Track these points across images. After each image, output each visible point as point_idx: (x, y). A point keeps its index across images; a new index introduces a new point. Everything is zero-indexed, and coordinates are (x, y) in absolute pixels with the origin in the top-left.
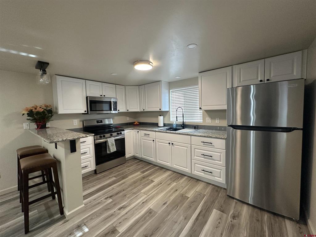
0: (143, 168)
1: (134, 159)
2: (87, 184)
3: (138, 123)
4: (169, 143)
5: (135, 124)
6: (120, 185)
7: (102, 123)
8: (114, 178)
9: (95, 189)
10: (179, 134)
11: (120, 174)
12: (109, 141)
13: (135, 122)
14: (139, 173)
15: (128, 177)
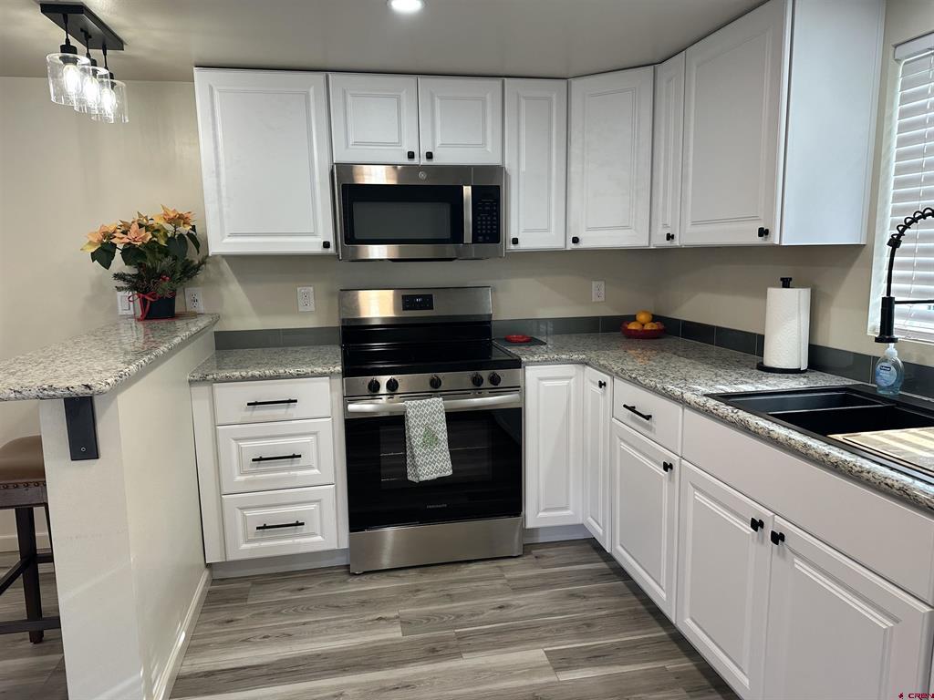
0: (585, 627)
1: (588, 546)
2: (277, 612)
3: (648, 327)
4: (757, 525)
5: (632, 326)
6: (384, 689)
7: (431, 308)
8: (394, 633)
9: (274, 658)
10: (836, 468)
11: (440, 615)
12: (410, 413)
13: (633, 318)
14: (536, 654)
15: (458, 655)
